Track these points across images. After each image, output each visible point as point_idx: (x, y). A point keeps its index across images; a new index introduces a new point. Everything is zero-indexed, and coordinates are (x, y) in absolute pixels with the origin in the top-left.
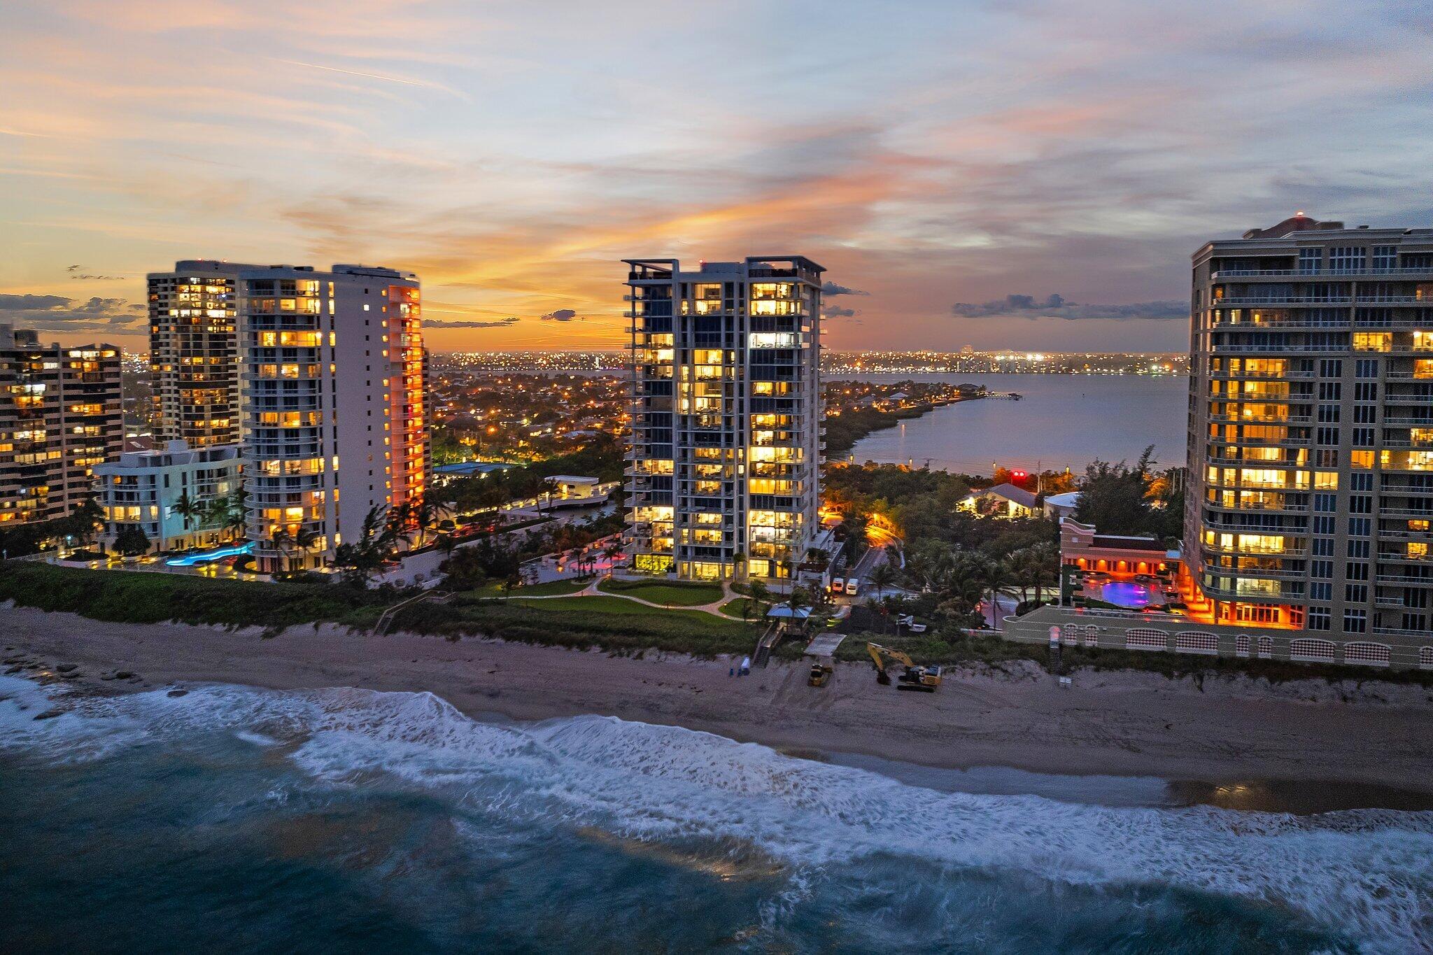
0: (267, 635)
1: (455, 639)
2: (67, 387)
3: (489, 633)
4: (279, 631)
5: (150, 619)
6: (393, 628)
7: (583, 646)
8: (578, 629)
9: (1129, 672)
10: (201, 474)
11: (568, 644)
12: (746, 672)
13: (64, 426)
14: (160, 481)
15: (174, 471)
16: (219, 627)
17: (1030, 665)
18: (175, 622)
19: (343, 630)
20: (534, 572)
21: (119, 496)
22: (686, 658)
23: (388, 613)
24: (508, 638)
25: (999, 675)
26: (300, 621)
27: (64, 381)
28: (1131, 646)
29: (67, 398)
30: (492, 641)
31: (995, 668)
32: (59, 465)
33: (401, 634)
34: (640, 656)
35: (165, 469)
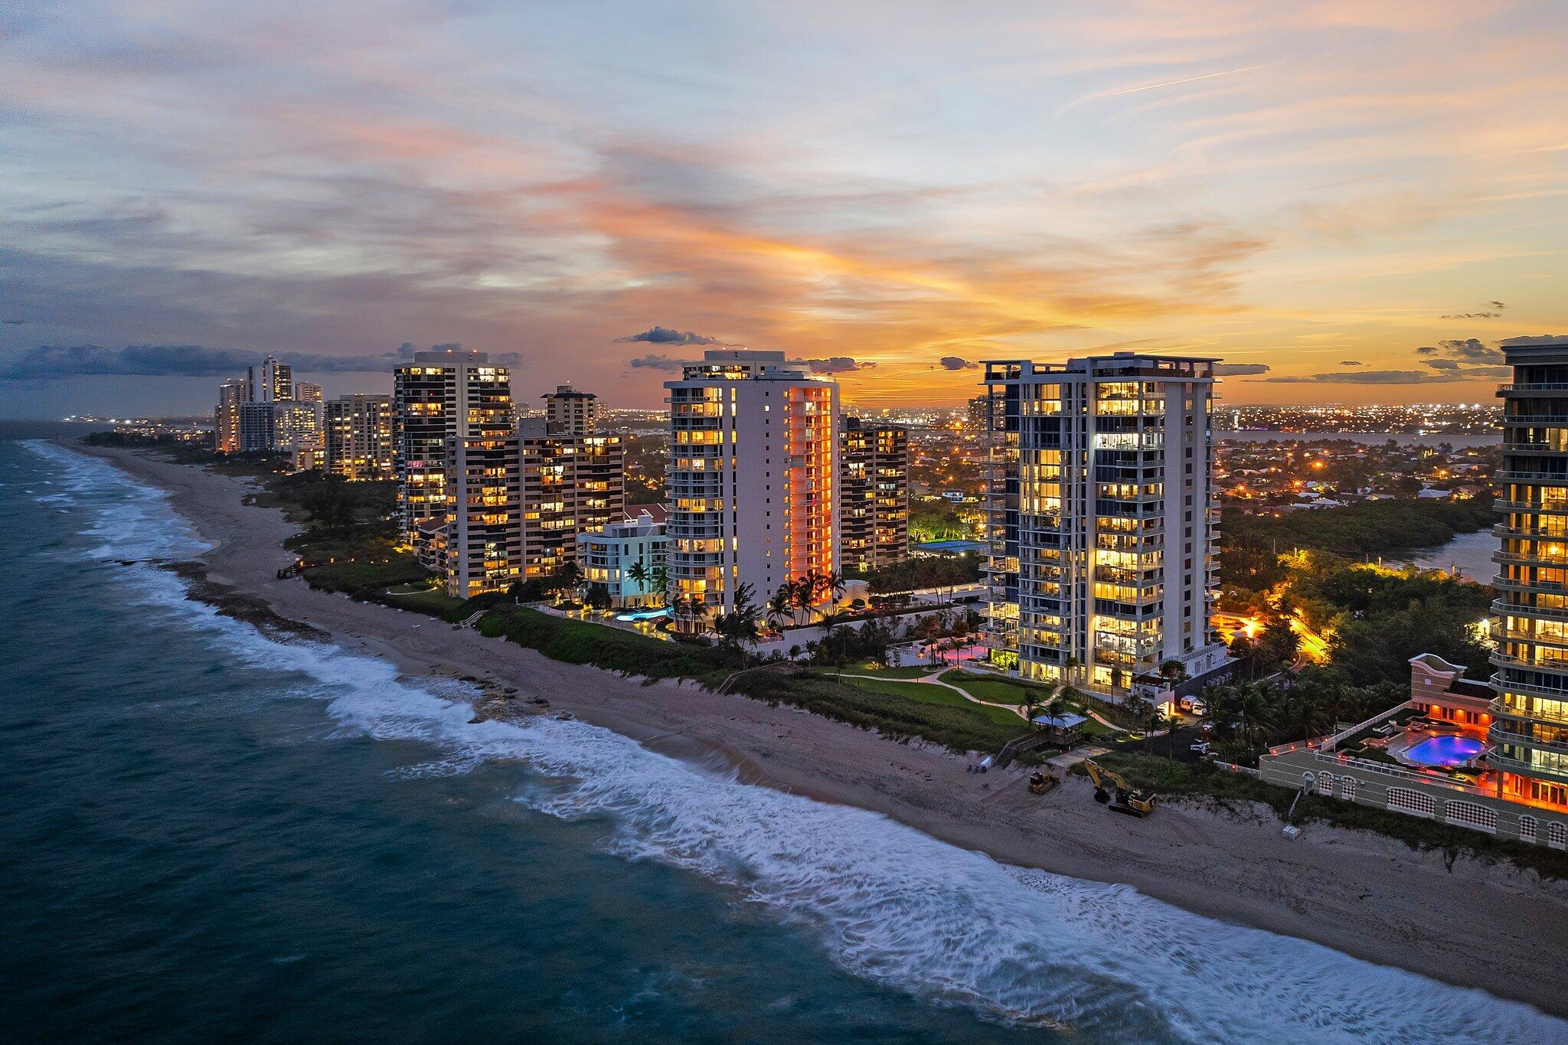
0: (645, 684)
1: (775, 705)
2: (579, 468)
3: (801, 705)
4: (655, 681)
5: (578, 661)
6: (732, 691)
7: (866, 725)
8: (868, 710)
9: (1369, 835)
10: (656, 545)
11: (855, 722)
12: (984, 770)
13: (577, 499)
14: (622, 549)
15: (633, 542)
16: (618, 673)
17: (1262, 808)
18: (592, 665)
19: (698, 686)
20: (896, 655)
21: (595, 560)
22: (942, 749)
23: (731, 677)
24: (813, 711)
25: (1225, 812)
26: (669, 675)
27: (577, 463)
28: (1391, 807)
29: (579, 477)
30: (801, 711)
31: (1221, 804)
32: (573, 531)
33: (738, 696)
34: (906, 742)
35: (626, 541)
